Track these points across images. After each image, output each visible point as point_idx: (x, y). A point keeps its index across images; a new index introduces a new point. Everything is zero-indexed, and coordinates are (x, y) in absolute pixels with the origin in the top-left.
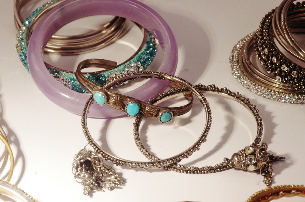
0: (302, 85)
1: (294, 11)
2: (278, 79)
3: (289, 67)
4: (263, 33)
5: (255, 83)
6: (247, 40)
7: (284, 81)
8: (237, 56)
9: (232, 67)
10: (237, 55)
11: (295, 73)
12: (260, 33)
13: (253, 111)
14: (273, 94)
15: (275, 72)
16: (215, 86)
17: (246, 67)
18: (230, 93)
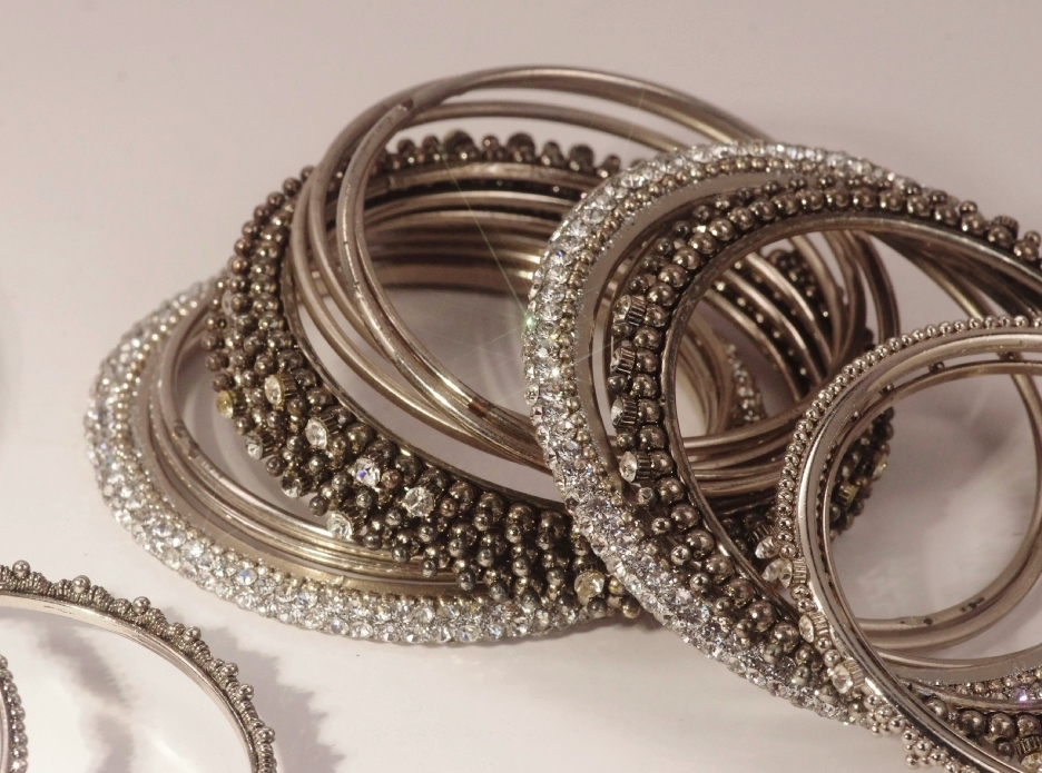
0: (454, 553)
1: (389, 183)
2: (338, 526)
3: (391, 466)
4: (251, 301)
5: (220, 545)
6: (163, 328)
7: (368, 534)
8: (122, 411)
9: (103, 468)
10: (120, 406)
11: (420, 498)
12: (240, 299)
13: (224, 692)
14: (312, 598)
15: (319, 490)
16: (28, 573)
17: (169, 465)
18: (106, 605)
